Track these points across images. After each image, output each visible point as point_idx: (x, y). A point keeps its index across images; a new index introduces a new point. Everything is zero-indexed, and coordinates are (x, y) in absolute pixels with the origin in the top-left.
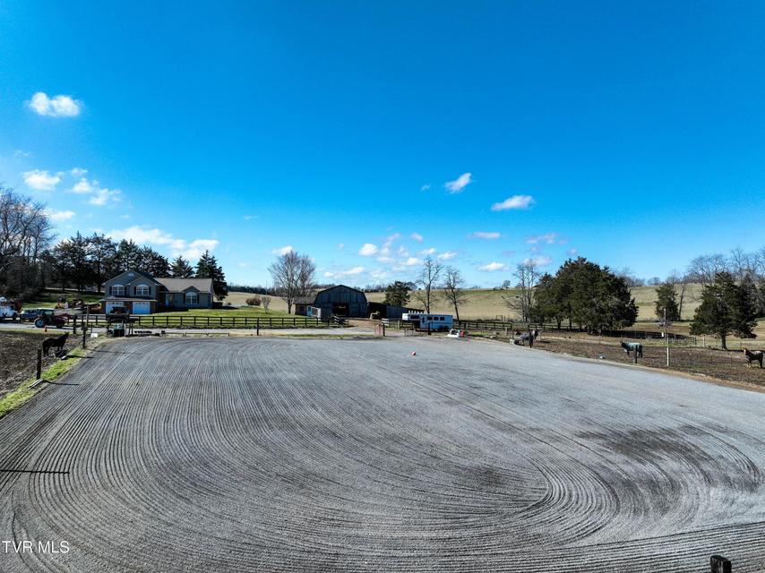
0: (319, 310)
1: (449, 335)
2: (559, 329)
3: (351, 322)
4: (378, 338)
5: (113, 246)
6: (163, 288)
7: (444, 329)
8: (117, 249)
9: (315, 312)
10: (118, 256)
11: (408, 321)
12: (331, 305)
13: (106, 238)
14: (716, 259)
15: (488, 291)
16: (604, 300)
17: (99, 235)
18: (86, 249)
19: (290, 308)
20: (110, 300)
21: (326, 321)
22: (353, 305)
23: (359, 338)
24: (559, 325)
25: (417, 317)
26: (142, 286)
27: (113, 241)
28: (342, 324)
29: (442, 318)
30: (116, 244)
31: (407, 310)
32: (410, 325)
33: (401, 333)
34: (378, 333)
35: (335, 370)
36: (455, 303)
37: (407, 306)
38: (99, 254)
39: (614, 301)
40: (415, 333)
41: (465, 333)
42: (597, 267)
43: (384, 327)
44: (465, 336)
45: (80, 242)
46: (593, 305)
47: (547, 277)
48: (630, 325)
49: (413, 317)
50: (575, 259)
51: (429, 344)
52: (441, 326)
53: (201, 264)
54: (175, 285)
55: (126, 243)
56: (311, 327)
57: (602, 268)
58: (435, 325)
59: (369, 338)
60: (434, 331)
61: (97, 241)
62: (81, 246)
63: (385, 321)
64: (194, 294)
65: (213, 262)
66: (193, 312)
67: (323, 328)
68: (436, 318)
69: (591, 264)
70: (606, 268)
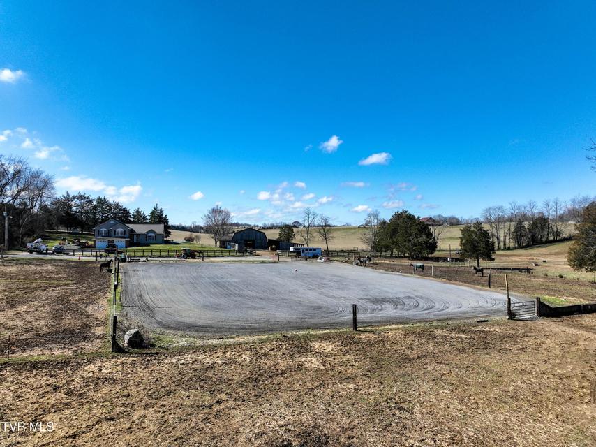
0: (237, 245)
1: (318, 260)
2: (392, 256)
3: (258, 252)
4: (275, 262)
5: (91, 201)
6: (132, 231)
7: (315, 257)
8: (94, 203)
9: (234, 246)
10: (95, 207)
11: (294, 252)
12: (243, 241)
13: (86, 196)
14: (499, 209)
15: (355, 228)
16: (417, 238)
17: (82, 194)
18: (73, 204)
19: (216, 243)
20: (99, 239)
21: (242, 252)
22: (259, 241)
23: (264, 262)
24: (392, 254)
25: (299, 249)
26: (120, 230)
27: (91, 198)
28: (251, 254)
29: (315, 250)
30: (94, 200)
31: (293, 245)
32: (295, 254)
33: (289, 259)
34: (275, 259)
35: (255, 277)
36: (326, 239)
37: (293, 242)
38: (82, 207)
39: (423, 238)
40: (298, 259)
41: (328, 259)
42: (414, 216)
43: (279, 255)
44: (328, 260)
45: (68, 199)
46: (409, 241)
47: (384, 222)
48: (432, 253)
49: (296, 249)
50: (401, 211)
51: (306, 265)
52: (314, 255)
53: (153, 213)
54: (140, 229)
55: (101, 199)
56: (232, 256)
57: (416, 217)
58: (311, 254)
59: (270, 262)
60: (310, 258)
61: (81, 197)
62: (69, 201)
63: (279, 252)
64: (153, 235)
65: (161, 212)
66: (154, 247)
67: (240, 256)
68: (311, 250)
69: (410, 215)
70: (419, 217)
